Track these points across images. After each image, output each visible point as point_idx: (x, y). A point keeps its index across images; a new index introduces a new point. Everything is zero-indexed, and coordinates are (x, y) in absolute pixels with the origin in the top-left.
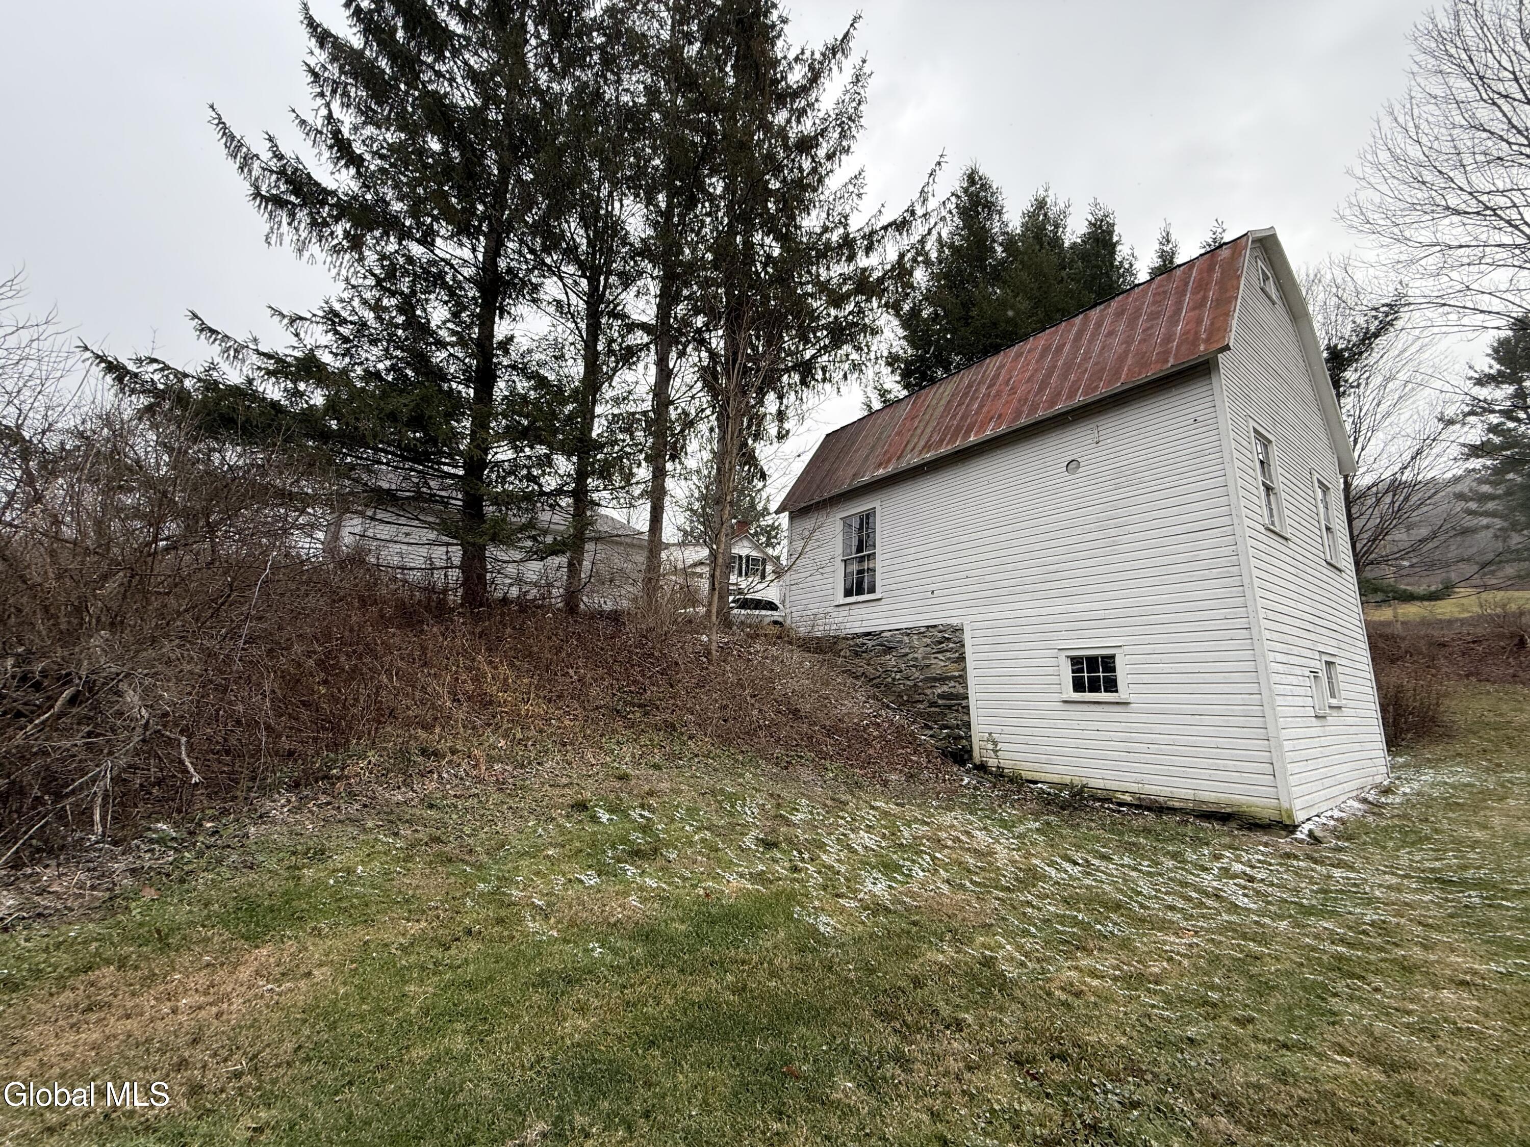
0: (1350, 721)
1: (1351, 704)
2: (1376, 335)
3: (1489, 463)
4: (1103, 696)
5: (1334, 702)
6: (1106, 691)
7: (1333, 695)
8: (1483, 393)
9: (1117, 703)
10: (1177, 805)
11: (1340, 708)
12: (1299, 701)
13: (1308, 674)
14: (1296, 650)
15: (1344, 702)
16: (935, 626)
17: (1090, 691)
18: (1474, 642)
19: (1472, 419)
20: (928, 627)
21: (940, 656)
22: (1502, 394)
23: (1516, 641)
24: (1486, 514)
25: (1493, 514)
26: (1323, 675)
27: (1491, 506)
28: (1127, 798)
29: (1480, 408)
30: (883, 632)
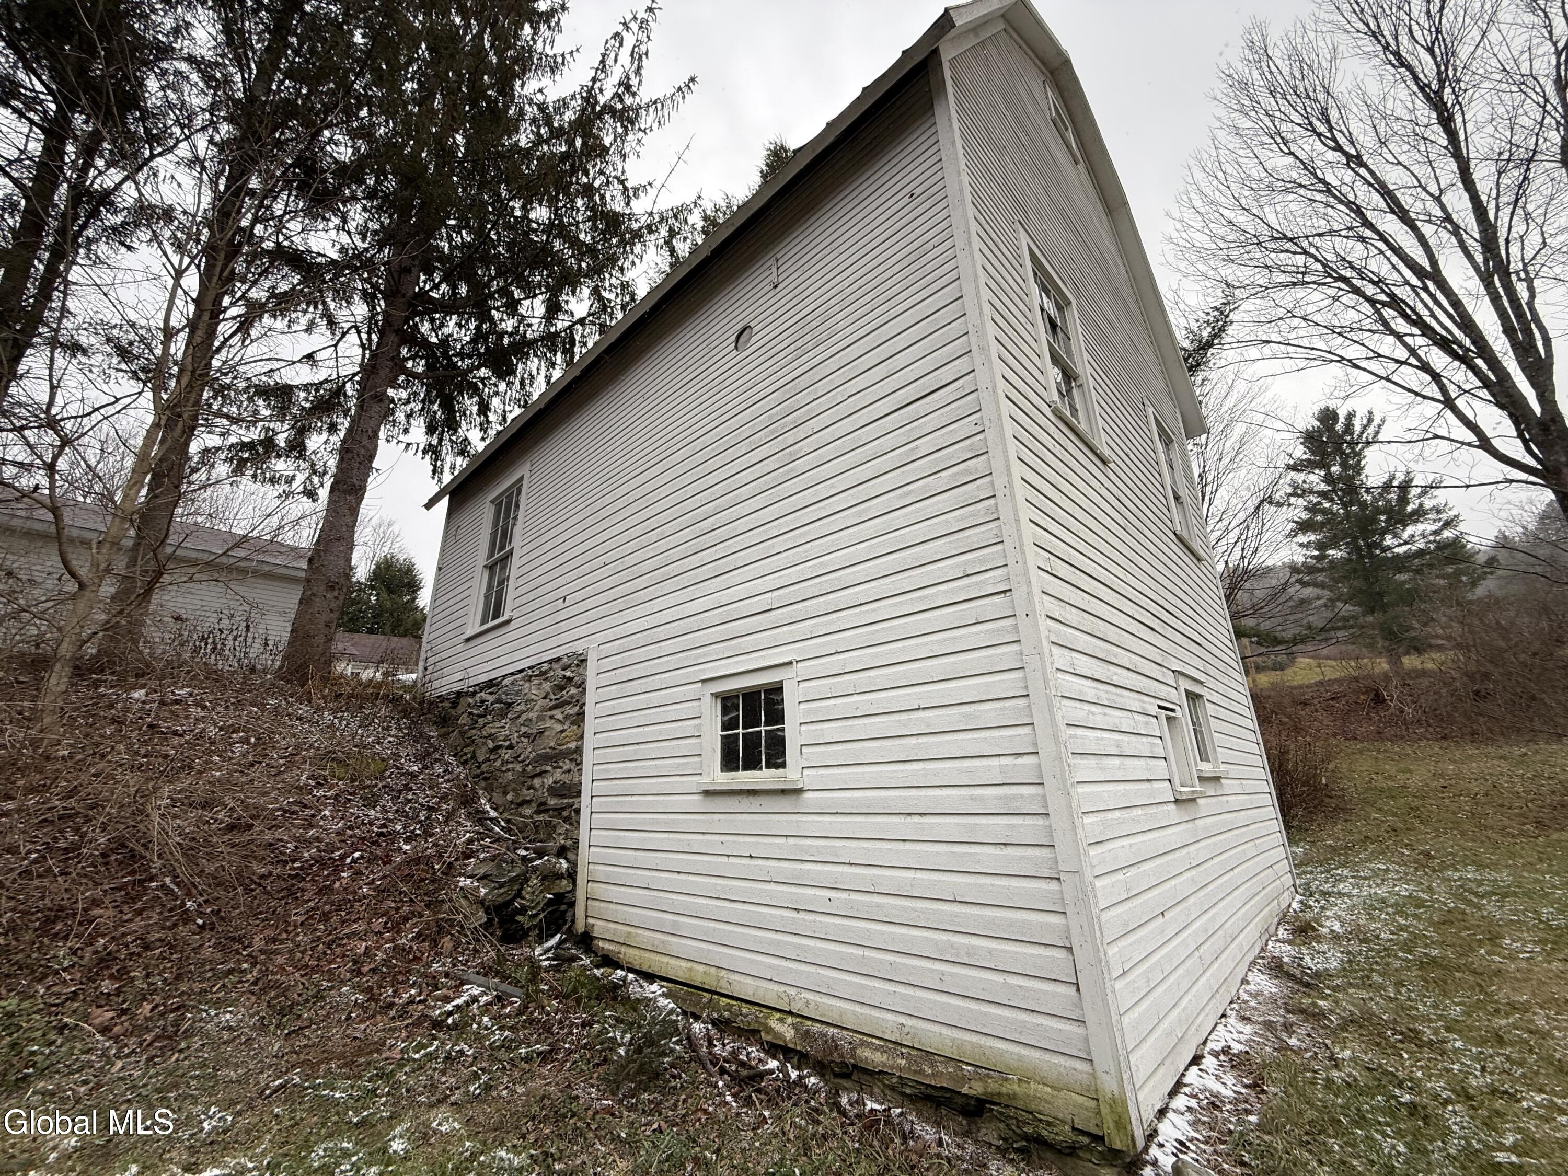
0: (1235, 802)
1: (1234, 771)
2: (1210, 344)
3: (1313, 538)
4: (763, 777)
5: (1207, 768)
6: (768, 767)
7: (1204, 757)
8: (1300, 477)
9: (783, 792)
10: (874, 1058)
11: (1217, 779)
12: (1137, 769)
13: (1154, 710)
14: (1125, 658)
15: (1223, 767)
16: (558, 659)
17: (746, 768)
18: (1333, 699)
19: (1293, 500)
20: (550, 662)
21: (558, 714)
22: (1315, 479)
23: (1372, 696)
24: (1315, 585)
25: (1322, 586)
26: (1183, 714)
27: (1320, 577)
28: (786, 1031)
29: (1298, 491)
30: (504, 677)
